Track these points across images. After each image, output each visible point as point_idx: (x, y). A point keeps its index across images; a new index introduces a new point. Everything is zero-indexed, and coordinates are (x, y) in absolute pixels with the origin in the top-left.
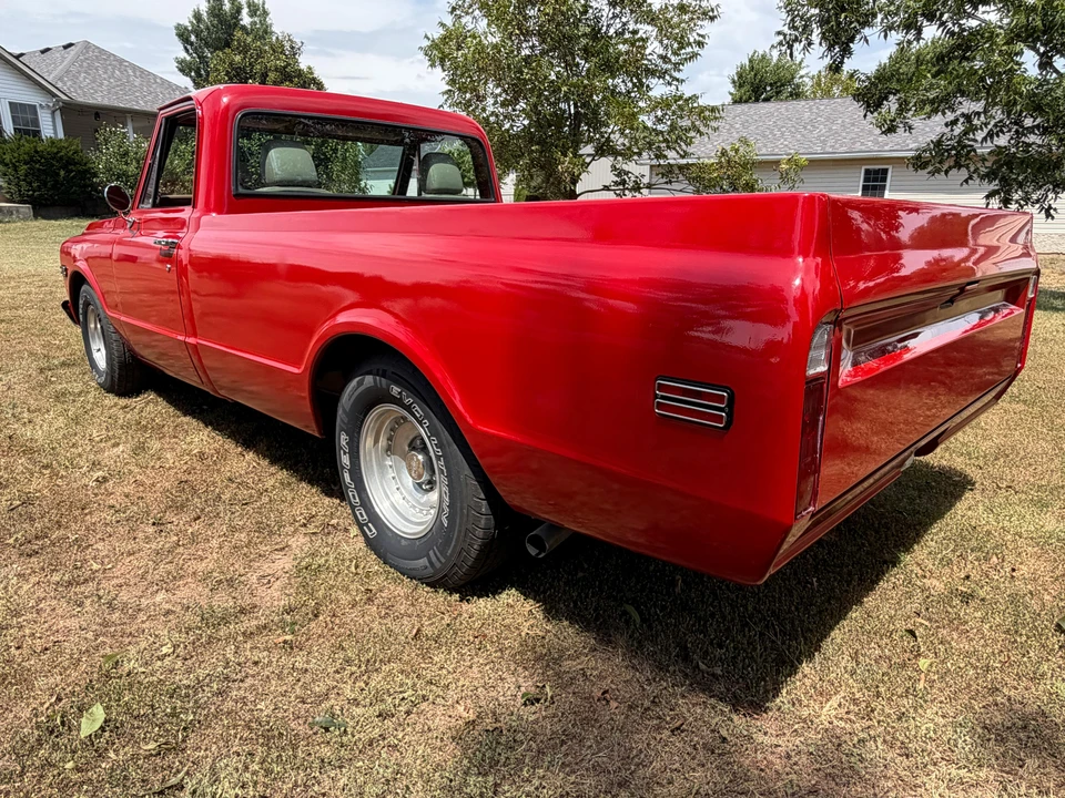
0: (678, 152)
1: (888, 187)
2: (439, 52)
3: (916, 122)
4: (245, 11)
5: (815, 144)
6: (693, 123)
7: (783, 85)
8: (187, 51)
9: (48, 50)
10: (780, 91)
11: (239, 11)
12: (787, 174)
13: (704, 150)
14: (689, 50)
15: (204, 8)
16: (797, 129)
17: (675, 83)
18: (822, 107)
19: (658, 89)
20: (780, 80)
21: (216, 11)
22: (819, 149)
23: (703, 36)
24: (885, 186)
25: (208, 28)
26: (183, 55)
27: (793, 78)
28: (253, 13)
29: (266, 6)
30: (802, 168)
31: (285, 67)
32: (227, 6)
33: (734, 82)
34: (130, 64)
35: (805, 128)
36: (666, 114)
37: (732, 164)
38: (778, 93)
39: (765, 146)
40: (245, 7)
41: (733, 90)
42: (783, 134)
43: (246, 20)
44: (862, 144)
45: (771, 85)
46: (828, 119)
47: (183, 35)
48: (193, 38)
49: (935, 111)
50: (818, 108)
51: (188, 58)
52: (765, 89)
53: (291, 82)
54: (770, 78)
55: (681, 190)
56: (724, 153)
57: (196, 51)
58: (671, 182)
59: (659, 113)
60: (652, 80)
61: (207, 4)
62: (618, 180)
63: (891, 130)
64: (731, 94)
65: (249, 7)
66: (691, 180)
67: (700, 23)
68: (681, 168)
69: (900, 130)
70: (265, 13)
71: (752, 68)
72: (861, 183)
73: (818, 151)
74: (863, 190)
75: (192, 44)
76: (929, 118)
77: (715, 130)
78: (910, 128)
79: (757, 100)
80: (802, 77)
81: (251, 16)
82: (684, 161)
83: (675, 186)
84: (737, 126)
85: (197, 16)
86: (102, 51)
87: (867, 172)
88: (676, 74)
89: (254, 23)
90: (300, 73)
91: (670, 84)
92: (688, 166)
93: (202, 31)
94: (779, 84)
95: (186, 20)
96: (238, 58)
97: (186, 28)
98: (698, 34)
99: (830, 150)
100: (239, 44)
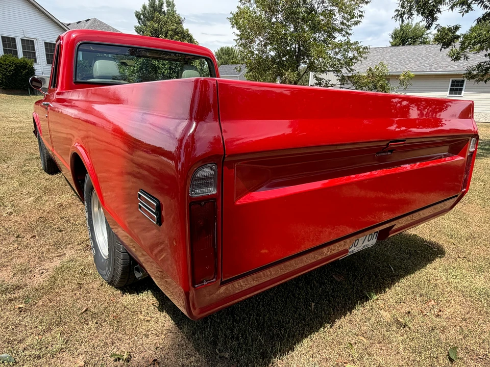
0: (347, 69)
1: (464, 89)
2: (235, 20)
3: (471, 55)
4: (165, 5)
5: (426, 67)
6: (353, 55)
7: (417, 38)
8: (139, 22)
9: (80, 22)
10: (416, 41)
11: (162, 4)
12: (403, 81)
13: (360, 69)
14: (356, 19)
15: (147, 3)
16: (418, 59)
17: (347, 35)
18: (433, 49)
19: (339, 38)
20: (415, 35)
21: (152, 5)
22: (428, 70)
23: (362, 12)
24: (462, 89)
25: (148, 13)
26: (138, 25)
27: (423, 35)
28: (168, 6)
29: (174, 2)
30: (411, 78)
31: (176, 29)
32: (157, 3)
33: (392, 37)
34: (112, 28)
35: (422, 59)
36: (340, 50)
37: (374, 75)
38: (414, 42)
39: (400, 67)
40: (165, 2)
41: (391, 41)
42: (410, 61)
43: (165, 8)
44: (451, 67)
45: (411, 38)
46: (435, 54)
47: (138, 16)
48: (142, 17)
49: (481, 49)
50: (430, 49)
51: (140, 26)
52: (408, 40)
53: (178, 35)
54: (411, 35)
55: (349, 88)
56: (370, 70)
57: (143, 22)
58: (343, 84)
59: (337, 50)
60: (336, 34)
61: (149, 2)
62: (317, 82)
63: (457, 59)
64: (390, 42)
65: (167, 3)
66: (354, 83)
67: (360, 5)
68: (349, 77)
69: (462, 59)
70: (174, 5)
71: (402, 30)
72: (449, 87)
73: (427, 70)
74: (450, 90)
75: (141, 19)
76: (478, 52)
77: (365, 58)
78: (467, 58)
79: (403, 45)
80: (427, 34)
81: (168, 7)
82: (350, 75)
83: (346, 86)
84: (387, 57)
85: (144, 7)
86: (101, 23)
87: (453, 82)
88: (348, 31)
89: (168, 10)
90: (182, 32)
91: (344, 36)
92: (353, 77)
93: (146, 14)
94: (415, 37)
95: (140, 9)
96: (156, 25)
97: (139, 13)
98: (359, 11)
99: (434, 70)
100: (157, 19)
